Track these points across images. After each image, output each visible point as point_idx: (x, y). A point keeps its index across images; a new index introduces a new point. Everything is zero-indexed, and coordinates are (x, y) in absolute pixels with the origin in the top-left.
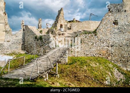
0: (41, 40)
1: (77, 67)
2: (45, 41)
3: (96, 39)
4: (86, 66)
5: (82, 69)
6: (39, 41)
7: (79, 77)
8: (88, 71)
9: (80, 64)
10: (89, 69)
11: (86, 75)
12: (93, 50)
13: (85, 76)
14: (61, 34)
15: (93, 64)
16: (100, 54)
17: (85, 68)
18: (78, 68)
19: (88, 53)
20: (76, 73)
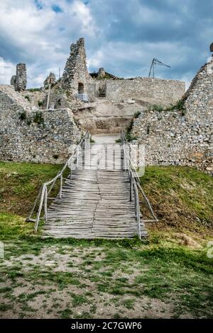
0: (39, 123)
1: (156, 193)
2: (53, 127)
3: (183, 124)
4: (174, 189)
5: (168, 197)
6: (34, 127)
7: (168, 217)
8: (180, 201)
9: (159, 185)
10: (182, 195)
11: (179, 210)
12: (176, 149)
13: (178, 212)
14: (84, 109)
15: (185, 185)
16: (190, 161)
17: (173, 193)
18: (158, 195)
19: (162, 158)
20: (158, 208)
